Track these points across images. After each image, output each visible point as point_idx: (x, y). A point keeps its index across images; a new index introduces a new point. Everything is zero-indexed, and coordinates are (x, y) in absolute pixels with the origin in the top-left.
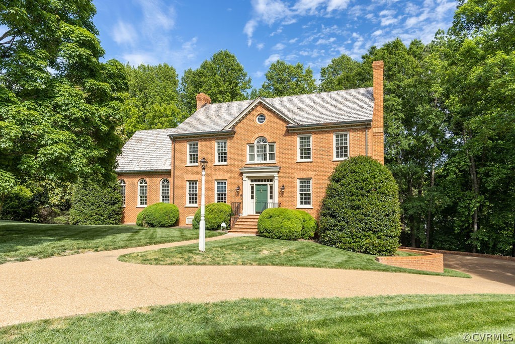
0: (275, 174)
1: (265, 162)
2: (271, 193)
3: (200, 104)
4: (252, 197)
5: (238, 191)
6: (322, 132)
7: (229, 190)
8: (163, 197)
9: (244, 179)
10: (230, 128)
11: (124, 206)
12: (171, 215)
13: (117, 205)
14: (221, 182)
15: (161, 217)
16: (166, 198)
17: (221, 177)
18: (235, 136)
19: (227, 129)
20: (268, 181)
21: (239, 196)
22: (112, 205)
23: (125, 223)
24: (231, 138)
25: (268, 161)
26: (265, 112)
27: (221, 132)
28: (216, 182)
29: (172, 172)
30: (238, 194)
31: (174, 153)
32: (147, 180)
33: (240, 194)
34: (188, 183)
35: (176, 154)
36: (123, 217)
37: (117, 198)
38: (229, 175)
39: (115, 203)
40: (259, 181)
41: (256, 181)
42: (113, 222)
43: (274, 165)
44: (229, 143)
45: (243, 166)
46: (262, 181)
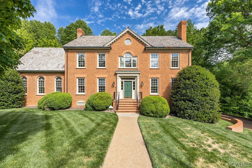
0: (138, 75)
1: (130, 68)
2: (134, 86)
3: (79, 35)
4: (122, 89)
5: (114, 85)
6: (165, 52)
7: (107, 85)
8: (57, 88)
9: (118, 77)
10: (108, 45)
11: (26, 94)
12: (68, 101)
13: (20, 94)
14: (101, 79)
15: (60, 102)
16: (59, 89)
17: (101, 76)
18: (111, 51)
19: (107, 46)
20: (132, 79)
21: (114, 88)
22: (15, 94)
23: (27, 106)
24: (109, 52)
25: (132, 67)
26: (131, 38)
27: (103, 47)
28: (98, 79)
29: (66, 72)
30: (113, 86)
31: (67, 59)
32: (45, 77)
33: (115, 86)
34: (77, 79)
35: (68, 60)
36: (26, 102)
37: (20, 89)
38: (107, 75)
39: (18, 93)
40: (126, 79)
41: (124, 79)
42: (16, 106)
43: (136, 70)
44: (106, 55)
45: (117, 70)
46: (128, 79)
